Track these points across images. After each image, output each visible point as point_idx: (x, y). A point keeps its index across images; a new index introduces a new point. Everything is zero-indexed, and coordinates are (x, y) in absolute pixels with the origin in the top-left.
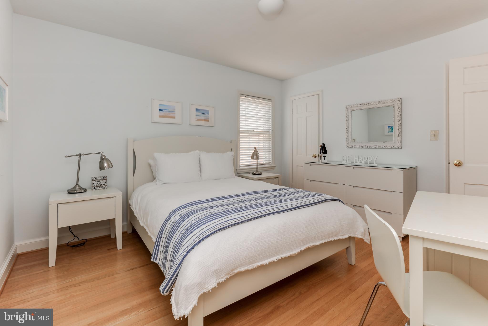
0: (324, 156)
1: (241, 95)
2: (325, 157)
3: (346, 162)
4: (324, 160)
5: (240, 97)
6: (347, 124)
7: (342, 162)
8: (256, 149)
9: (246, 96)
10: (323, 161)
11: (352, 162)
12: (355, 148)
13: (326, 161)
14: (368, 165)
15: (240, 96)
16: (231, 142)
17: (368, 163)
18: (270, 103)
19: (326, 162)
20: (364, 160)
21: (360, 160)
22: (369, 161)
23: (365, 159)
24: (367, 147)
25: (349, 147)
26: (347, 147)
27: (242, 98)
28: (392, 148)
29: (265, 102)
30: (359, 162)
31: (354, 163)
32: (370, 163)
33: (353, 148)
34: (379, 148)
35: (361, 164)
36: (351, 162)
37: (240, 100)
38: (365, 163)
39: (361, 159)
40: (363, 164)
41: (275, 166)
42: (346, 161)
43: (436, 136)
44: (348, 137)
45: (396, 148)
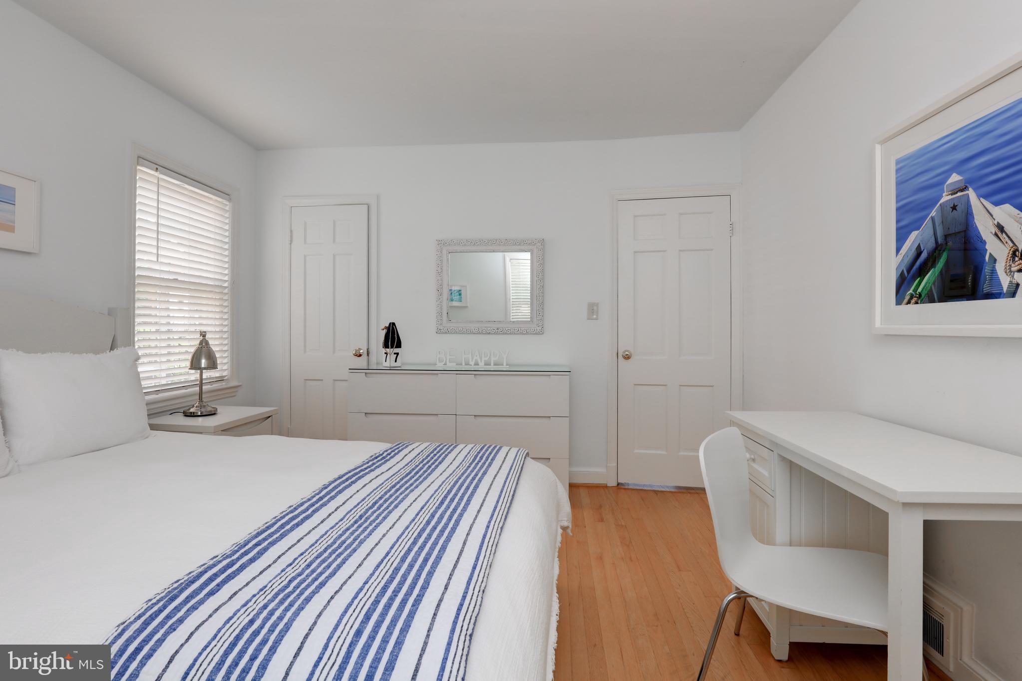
0: (395, 354)
1: (141, 159)
2: (397, 354)
3: (445, 364)
4: (396, 361)
5: (139, 167)
6: (440, 282)
7: (436, 364)
8: (204, 336)
9: (157, 169)
10: (394, 364)
11: (457, 365)
12: (456, 333)
13: (398, 364)
14: (492, 367)
15: (138, 164)
16: (109, 314)
17: (492, 364)
18: (228, 203)
19: (400, 367)
20: (484, 359)
21: (475, 358)
22: (493, 359)
23: (485, 357)
24: (481, 332)
25: (443, 331)
26: (439, 331)
27: (145, 173)
28: (527, 333)
29: (211, 196)
30: (472, 363)
31: (462, 365)
32: (494, 365)
33: (451, 333)
34: (503, 334)
35: (476, 368)
36: (455, 364)
37: (137, 178)
38: (486, 364)
39: (478, 355)
40: (482, 366)
41: (240, 384)
42: (443, 363)
43: (593, 310)
44: (441, 308)
45: (534, 333)
